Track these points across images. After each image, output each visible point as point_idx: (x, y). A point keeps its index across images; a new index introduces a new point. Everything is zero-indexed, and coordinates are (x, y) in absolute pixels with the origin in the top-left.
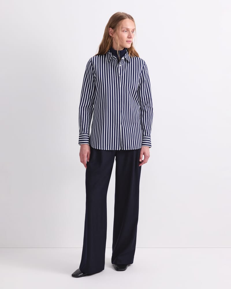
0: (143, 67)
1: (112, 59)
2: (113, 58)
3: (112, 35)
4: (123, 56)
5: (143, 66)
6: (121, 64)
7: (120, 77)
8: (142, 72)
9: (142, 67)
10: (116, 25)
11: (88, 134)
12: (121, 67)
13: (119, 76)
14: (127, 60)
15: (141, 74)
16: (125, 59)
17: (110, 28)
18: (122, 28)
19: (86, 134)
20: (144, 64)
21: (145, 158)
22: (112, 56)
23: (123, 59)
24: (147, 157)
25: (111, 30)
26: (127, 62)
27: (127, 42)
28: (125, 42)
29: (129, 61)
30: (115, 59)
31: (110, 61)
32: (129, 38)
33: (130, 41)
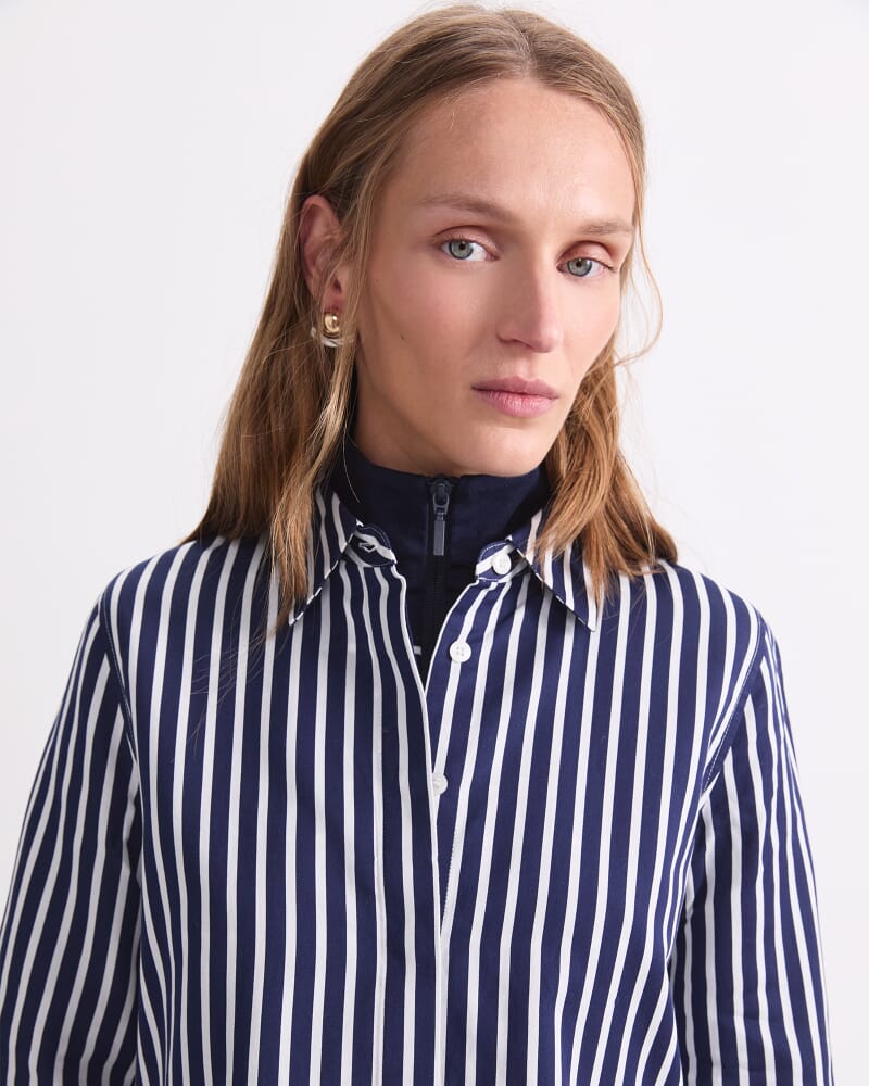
2: (362, 565)
4: (499, 538)
5: (755, 673)
6: (475, 641)
9: (733, 687)
12: (469, 669)
15: (718, 765)
17: (316, 200)
20: (762, 651)
22: (349, 529)
23: (492, 574)
26: (559, 612)
27: (479, 394)
28: (460, 393)
29: (570, 603)
30: (378, 571)
31: (317, 601)
32: (502, 341)
33: (523, 392)
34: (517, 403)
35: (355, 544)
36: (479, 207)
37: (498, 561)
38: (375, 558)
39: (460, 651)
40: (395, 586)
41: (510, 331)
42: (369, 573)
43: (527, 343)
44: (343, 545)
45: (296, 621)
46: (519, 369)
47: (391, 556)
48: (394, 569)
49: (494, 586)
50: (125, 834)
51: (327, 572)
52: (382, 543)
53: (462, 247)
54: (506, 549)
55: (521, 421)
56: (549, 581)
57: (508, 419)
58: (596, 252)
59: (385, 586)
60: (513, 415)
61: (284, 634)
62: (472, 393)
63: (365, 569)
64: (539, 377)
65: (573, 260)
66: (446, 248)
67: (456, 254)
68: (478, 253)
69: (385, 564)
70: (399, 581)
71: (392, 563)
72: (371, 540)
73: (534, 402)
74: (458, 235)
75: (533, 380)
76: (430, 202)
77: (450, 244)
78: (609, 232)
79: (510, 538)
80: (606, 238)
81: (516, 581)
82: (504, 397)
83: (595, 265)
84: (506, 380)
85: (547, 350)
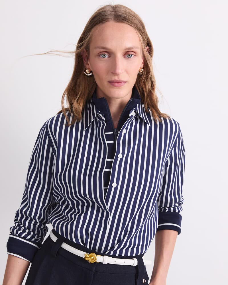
28: (106, 83)
30: (101, 121)
31: (90, 126)
32: (112, 73)
33: (118, 82)
34: (117, 84)
35: (98, 115)
37: (133, 113)
38: (101, 119)
40: (104, 125)
43: (115, 73)
44: (96, 115)
46: (116, 78)
48: (104, 122)
49: (132, 118)
51: (92, 120)
52: (103, 116)
53: (104, 55)
55: (118, 87)
57: (115, 87)
58: (132, 53)
59: (102, 124)
62: (108, 83)
63: (99, 121)
64: (121, 79)
66: (101, 56)
67: (103, 57)
69: (103, 120)
70: (105, 124)
71: (104, 120)
72: (101, 115)
73: (120, 84)
74: (104, 53)
75: (119, 80)
76: (96, 48)
77: (101, 54)
78: (132, 49)
79: (134, 108)
82: (114, 83)
84: (113, 80)
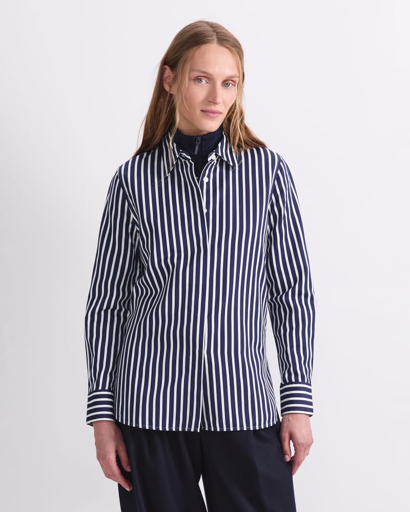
0: (277, 175)
1: (181, 161)
2: (183, 160)
3: (170, 86)
4: (212, 151)
5: (277, 173)
6: (209, 176)
7: (208, 214)
8: (274, 191)
9: (272, 178)
10: (180, 59)
11: (109, 390)
12: (208, 184)
13: (205, 211)
14: (226, 163)
15: (271, 198)
16: (221, 161)
17: (166, 66)
18: (192, 70)
19: (103, 389)
21: (295, 450)
22: (179, 152)
23: (212, 160)
24: (302, 448)
25: (168, 71)
26: (228, 166)
27: (203, 113)
28: (198, 112)
29: (231, 164)
30: (187, 161)
31: (173, 170)
32: (209, 101)
33: (214, 112)
34: (211, 115)
35: (180, 155)
36: (204, 72)
37: (213, 157)
38: (186, 158)
39: (206, 180)
40: (191, 165)
41: (210, 99)
42: (185, 162)
43: (214, 103)
44: (178, 156)
45: (169, 175)
46: (213, 108)
47: (190, 158)
48: (191, 161)
49: (213, 163)
50: (129, 231)
51: (175, 163)
52: (187, 155)
53: (200, 80)
54: (214, 153)
55: (212, 118)
56: (226, 159)
58: (230, 82)
59: (188, 164)
60: (211, 117)
61: (166, 179)
62: (201, 112)
64: (217, 109)
65: (226, 83)
66: (197, 81)
67: (199, 82)
68: (204, 82)
70: (192, 163)
72: (184, 154)
73: (216, 115)
74: (199, 78)
75: (215, 110)
77: (198, 79)
79: (214, 150)
80: (233, 79)
81: (217, 161)
82: (209, 113)
83: (231, 85)
84: (209, 110)
85: (218, 104)
